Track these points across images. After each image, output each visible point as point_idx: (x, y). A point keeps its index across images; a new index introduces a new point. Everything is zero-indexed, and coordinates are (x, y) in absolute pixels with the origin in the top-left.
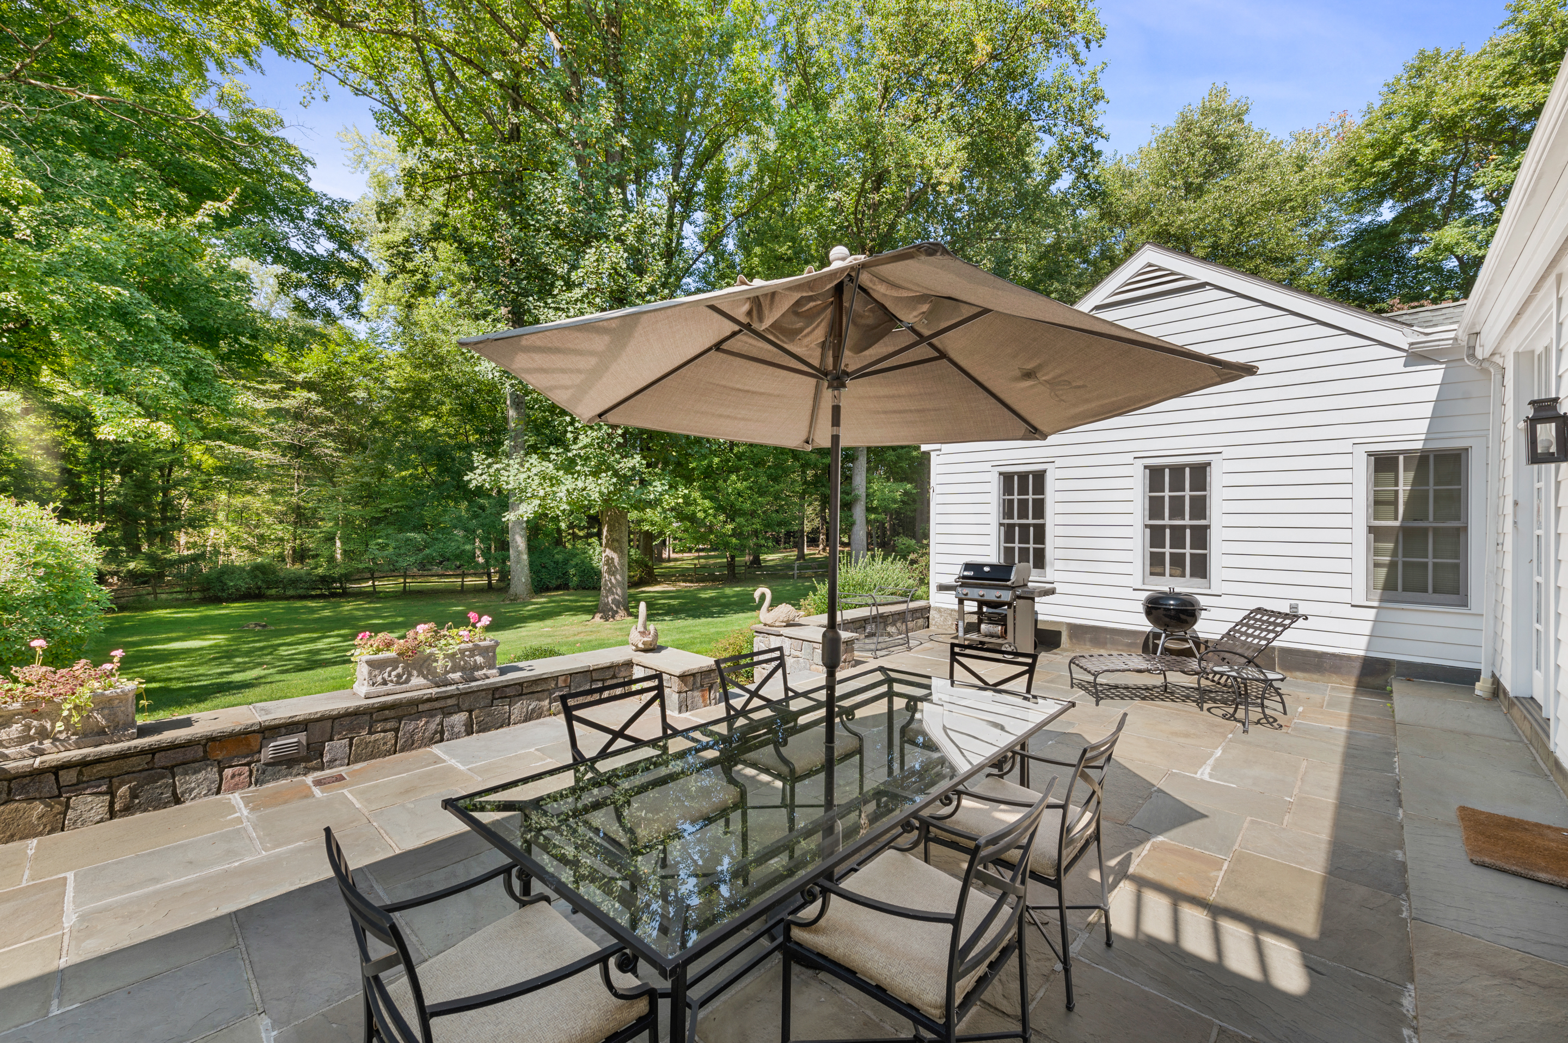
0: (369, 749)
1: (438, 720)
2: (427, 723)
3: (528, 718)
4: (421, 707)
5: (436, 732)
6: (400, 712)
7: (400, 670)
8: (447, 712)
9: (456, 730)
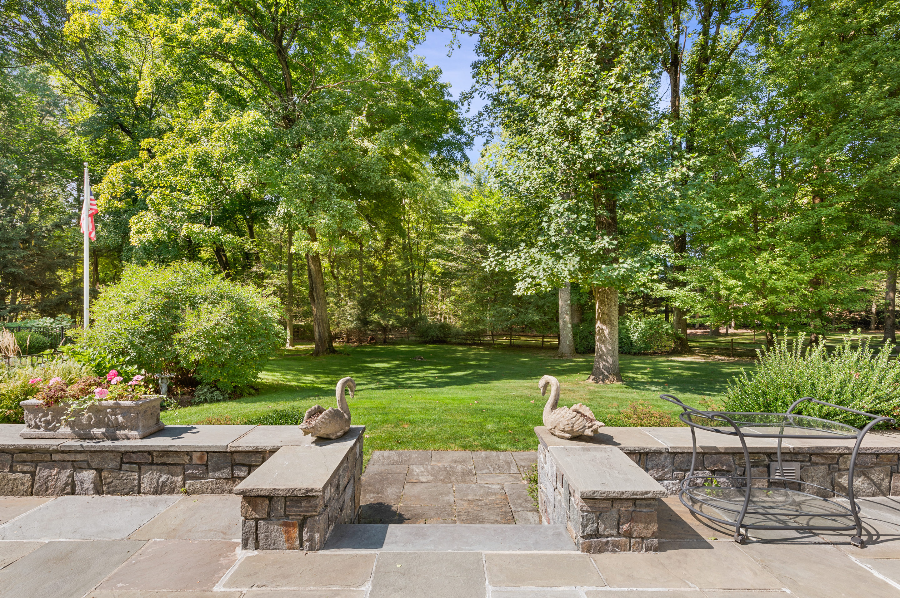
0: (10, 486)
1: (68, 472)
2: (59, 473)
3: (158, 490)
4: (56, 457)
5: (66, 484)
6: (35, 457)
7: (49, 417)
8: (77, 467)
9: (85, 486)
